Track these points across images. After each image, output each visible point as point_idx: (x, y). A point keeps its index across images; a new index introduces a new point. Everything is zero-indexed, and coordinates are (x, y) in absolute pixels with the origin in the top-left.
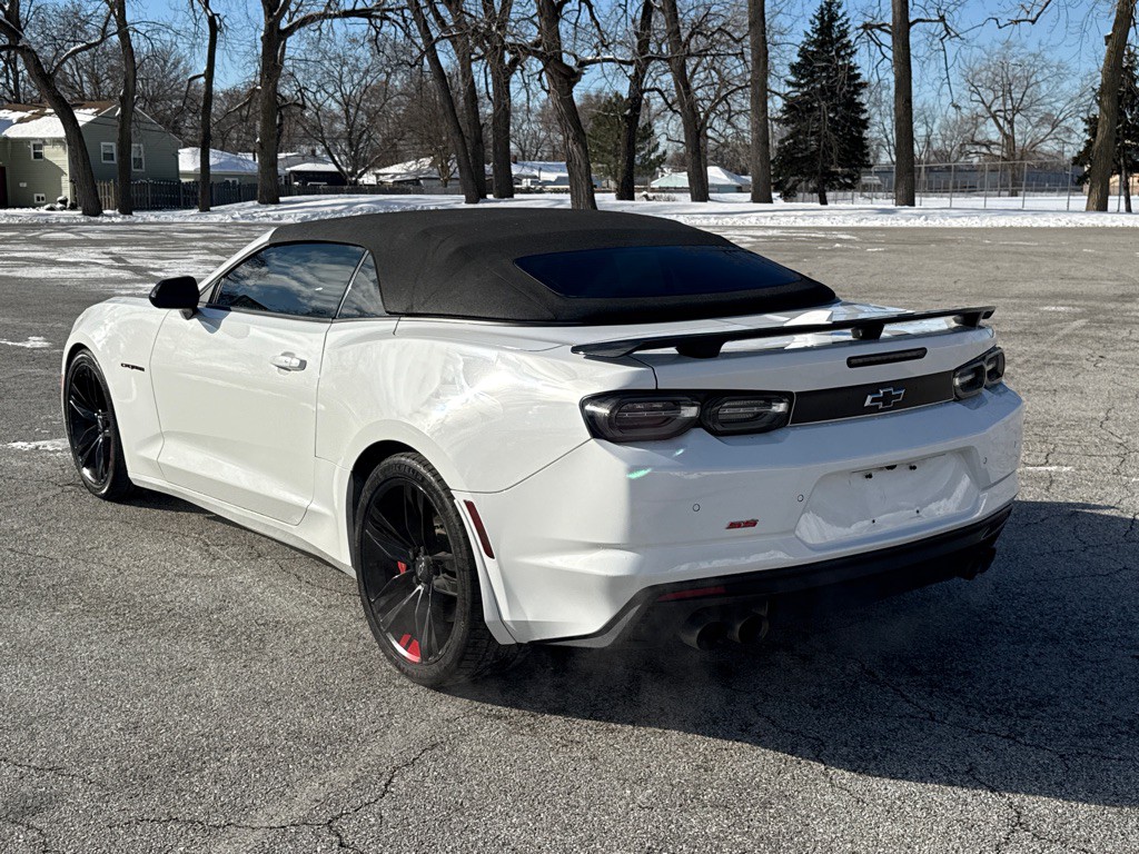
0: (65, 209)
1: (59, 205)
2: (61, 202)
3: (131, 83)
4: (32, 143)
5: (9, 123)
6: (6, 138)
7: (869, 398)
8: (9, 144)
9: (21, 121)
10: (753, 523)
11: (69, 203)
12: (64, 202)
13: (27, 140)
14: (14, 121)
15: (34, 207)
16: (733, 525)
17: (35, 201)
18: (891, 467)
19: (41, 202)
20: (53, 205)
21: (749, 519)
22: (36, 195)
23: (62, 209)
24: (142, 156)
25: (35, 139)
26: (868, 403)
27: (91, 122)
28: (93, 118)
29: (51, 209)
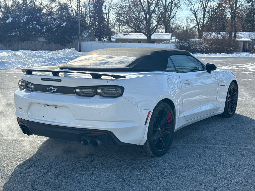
16: (20, 108)
18: (48, 105)
26: (47, 89)
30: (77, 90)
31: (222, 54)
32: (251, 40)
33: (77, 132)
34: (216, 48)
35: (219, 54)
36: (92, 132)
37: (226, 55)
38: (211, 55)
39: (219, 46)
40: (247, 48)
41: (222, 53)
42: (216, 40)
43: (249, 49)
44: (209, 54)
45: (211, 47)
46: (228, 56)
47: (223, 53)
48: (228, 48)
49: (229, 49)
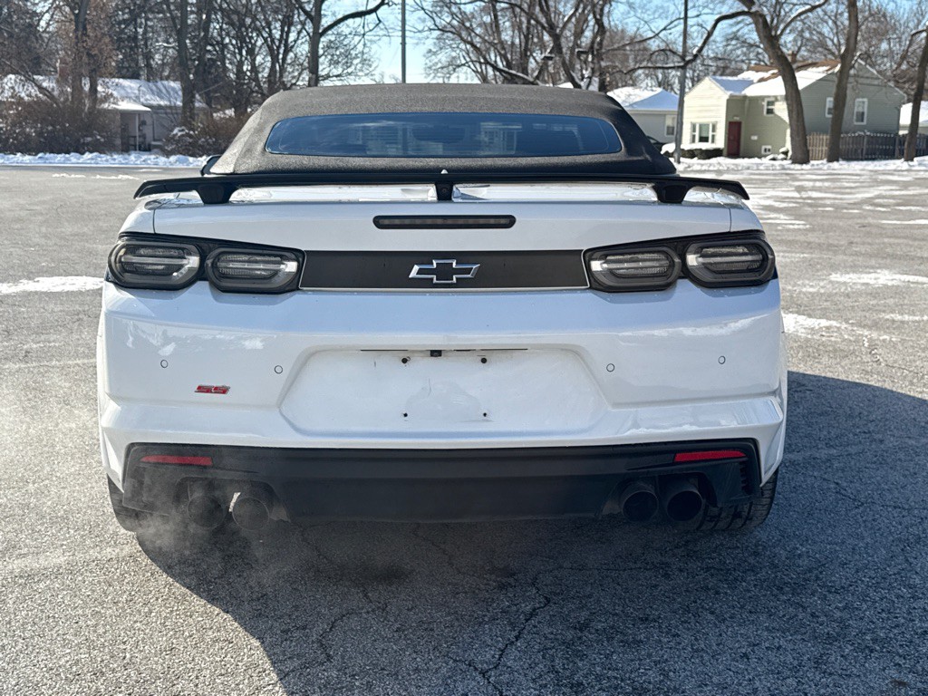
0: (786, 159)
1: (782, 156)
2: (783, 153)
3: (852, 41)
4: (766, 100)
5: (751, 83)
6: (745, 97)
7: (416, 268)
8: (747, 102)
9: (762, 80)
10: (224, 390)
11: (790, 154)
12: (786, 153)
13: (762, 98)
14: (755, 81)
15: (760, 158)
16: (201, 389)
17: (763, 152)
18: (436, 353)
19: (768, 153)
20: (776, 156)
21: (219, 384)
22: (763, 147)
23: (783, 159)
24: (866, 110)
25: (769, 97)
26: (413, 274)
27: (821, 80)
28: (824, 75)
29: (774, 159)
30: (597, 266)
31: (88, 156)
32: (148, 109)
33: (620, 467)
34: (40, 134)
35: (78, 155)
36: (679, 457)
37: (107, 161)
38: (47, 159)
39: (50, 128)
40: (135, 137)
41: (87, 153)
42: (36, 107)
43: (141, 139)
44: (40, 155)
45: (17, 131)
46: (113, 162)
47: (91, 152)
48: (87, 136)
49: (89, 139)
